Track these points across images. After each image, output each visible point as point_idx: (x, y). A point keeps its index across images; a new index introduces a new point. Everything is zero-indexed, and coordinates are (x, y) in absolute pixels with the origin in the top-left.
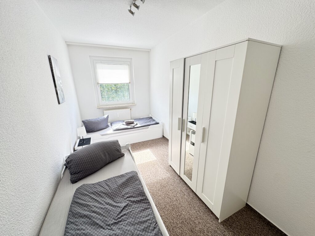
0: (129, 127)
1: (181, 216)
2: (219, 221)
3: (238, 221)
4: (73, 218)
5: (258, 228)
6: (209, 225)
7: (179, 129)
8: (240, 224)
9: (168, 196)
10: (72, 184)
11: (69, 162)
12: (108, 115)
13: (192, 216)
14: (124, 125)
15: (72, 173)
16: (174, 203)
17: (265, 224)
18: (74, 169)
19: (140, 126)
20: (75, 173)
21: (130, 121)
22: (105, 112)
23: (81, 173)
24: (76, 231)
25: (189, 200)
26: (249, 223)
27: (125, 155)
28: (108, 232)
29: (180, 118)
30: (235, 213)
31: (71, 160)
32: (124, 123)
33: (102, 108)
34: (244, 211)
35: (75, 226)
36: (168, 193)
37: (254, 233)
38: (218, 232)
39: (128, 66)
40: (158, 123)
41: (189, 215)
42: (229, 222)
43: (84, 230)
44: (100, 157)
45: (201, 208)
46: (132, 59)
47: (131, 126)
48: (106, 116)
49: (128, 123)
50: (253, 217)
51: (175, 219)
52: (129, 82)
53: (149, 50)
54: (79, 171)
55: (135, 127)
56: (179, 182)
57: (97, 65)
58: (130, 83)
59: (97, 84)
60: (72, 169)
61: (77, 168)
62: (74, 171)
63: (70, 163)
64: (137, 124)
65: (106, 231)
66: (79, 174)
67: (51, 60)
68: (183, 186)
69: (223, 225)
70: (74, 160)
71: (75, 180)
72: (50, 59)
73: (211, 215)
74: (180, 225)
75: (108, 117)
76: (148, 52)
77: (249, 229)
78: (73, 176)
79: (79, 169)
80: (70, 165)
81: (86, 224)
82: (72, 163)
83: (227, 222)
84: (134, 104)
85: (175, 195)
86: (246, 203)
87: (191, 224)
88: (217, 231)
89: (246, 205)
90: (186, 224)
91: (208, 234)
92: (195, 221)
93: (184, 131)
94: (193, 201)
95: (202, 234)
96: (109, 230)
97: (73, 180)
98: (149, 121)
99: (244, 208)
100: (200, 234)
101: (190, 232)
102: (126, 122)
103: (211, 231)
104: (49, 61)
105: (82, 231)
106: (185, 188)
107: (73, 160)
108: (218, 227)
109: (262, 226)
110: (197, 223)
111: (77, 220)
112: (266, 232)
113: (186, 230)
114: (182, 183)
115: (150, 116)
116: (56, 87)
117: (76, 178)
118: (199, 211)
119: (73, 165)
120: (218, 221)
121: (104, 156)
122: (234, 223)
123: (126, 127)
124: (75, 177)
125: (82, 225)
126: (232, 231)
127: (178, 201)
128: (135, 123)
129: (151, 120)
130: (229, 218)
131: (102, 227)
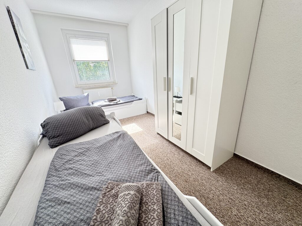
0: (112, 103)
1: (174, 171)
2: (212, 170)
3: (228, 168)
4: (56, 172)
5: (248, 171)
6: (202, 174)
7: (165, 90)
8: (231, 170)
9: (158, 157)
10: (51, 149)
11: (45, 125)
12: (88, 94)
13: (185, 170)
14: (107, 102)
15: (51, 137)
16: (165, 162)
17: (253, 167)
18: (52, 132)
19: (123, 102)
20: (54, 137)
21: (112, 98)
22: (84, 91)
23: (62, 136)
24: (59, 182)
25: (180, 158)
26: (239, 168)
27: (110, 123)
28: (98, 178)
29: (166, 77)
30: (225, 163)
31: (47, 123)
32: (106, 100)
33: (81, 87)
34: (233, 160)
35: (58, 178)
36: (158, 155)
37: (244, 175)
38: (212, 179)
39: (105, 42)
40: (141, 99)
41: (181, 169)
42: (220, 170)
43: (69, 180)
44: (82, 121)
45: (192, 162)
46: (109, 34)
47: (114, 102)
48: (86, 94)
49: (111, 100)
50: (241, 164)
51: (168, 175)
52: (107, 60)
53: (127, 25)
54: (58, 134)
55: (118, 103)
56: (168, 145)
57: (71, 39)
58: (109, 60)
59: (73, 61)
60: (49, 132)
61: (55, 131)
62: (52, 135)
63: (46, 127)
64: (120, 101)
65: (96, 178)
66: (58, 138)
67: (10, 13)
68: (173, 148)
69: (216, 173)
70: (51, 122)
71: (54, 144)
72: (9, 11)
73: (203, 167)
74: (174, 178)
75: (88, 95)
76: (125, 26)
77: (239, 173)
78: (52, 140)
79: (59, 132)
80: (47, 128)
81: (72, 175)
82: (49, 126)
83: (219, 170)
84: (115, 83)
85: (166, 156)
86: (234, 153)
87: (184, 176)
88: (210, 179)
89: (234, 155)
90: (180, 176)
91: (202, 181)
92: (188, 173)
93: (170, 91)
94: (183, 158)
95: (196, 182)
96: (100, 177)
97: (52, 144)
98: (132, 98)
99: (232, 158)
100: (194, 183)
101: (185, 183)
102: (108, 99)
103: (205, 179)
104: (9, 14)
105: (67, 181)
106: (174, 149)
107: (49, 123)
108: (211, 175)
109: (251, 169)
110: (190, 175)
111: (61, 173)
112: (255, 173)
113: (181, 182)
114: (171, 146)
115: (133, 94)
116: (21, 48)
117: (55, 143)
118: (191, 165)
119: (51, 128)
120: (210, 171)
121: (87, 120)
122: (226, 170)
123: (108, 103)
124: (54, 141)
125: (67, 177)
126: (224, 177)
127: (169, 160)
128: (118, 100)
129: (133, 97)
130: (219, 167)
131: (91, 176)
